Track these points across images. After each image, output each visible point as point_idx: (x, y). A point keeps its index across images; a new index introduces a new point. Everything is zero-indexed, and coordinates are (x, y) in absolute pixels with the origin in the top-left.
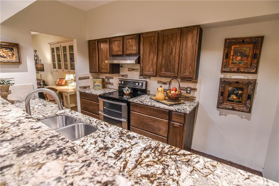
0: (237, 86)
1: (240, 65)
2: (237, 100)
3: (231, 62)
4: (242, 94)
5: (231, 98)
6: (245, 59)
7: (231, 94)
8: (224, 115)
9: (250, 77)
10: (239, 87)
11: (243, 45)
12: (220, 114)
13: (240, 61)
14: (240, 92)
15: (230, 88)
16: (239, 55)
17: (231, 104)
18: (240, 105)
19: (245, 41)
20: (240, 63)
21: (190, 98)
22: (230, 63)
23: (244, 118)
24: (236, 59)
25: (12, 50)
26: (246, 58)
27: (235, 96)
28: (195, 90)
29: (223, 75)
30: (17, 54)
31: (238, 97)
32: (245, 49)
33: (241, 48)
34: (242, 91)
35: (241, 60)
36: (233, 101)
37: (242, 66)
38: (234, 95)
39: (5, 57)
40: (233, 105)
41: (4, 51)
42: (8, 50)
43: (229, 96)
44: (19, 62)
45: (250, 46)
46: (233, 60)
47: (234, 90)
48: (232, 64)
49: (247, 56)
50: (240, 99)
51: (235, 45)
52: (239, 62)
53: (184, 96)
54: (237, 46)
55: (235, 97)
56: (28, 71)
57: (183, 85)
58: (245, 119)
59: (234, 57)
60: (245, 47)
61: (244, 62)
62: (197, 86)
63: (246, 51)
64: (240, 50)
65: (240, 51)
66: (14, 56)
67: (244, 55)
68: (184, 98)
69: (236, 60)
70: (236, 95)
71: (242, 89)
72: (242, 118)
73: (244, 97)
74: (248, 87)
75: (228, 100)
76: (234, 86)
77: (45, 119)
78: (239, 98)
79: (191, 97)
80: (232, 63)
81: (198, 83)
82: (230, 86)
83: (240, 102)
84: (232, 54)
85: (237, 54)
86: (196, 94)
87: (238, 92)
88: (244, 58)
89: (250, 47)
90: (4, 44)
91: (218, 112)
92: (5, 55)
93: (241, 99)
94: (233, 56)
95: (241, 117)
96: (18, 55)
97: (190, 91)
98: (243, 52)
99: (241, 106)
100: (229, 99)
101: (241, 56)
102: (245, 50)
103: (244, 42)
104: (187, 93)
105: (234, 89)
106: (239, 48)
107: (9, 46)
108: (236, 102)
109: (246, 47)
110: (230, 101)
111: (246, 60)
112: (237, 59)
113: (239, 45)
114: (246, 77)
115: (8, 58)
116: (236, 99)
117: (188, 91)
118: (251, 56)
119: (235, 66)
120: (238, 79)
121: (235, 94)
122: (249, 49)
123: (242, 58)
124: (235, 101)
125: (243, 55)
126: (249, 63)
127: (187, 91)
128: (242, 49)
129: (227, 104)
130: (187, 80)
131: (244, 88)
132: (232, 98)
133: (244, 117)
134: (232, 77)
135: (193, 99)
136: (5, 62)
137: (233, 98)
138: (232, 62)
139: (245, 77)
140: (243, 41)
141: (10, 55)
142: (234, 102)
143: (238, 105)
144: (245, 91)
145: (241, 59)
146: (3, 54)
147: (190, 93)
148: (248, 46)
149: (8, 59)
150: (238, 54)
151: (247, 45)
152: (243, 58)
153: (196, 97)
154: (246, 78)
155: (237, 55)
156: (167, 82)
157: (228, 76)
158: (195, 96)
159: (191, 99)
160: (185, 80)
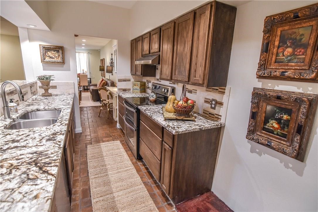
0: (279, 104)
1: (289, 64)
2: (279, 131)
3: (274, 59)
4: (288, 121)
5: (269, 126)
6: (300, 52)
7: (269, 119)
8: (258, 153)
9: (310, 89)
10: (283, 106)
11: (297, 24)
12: (252, 151)
13: (290, 56)
14: (285, 117)
15: (269, 108)
16: (289, 45)
17: (268, 137)
18: (284, 141)
19: (300, 15)
20: (289, 61)
21: (214, 115)
22: (272, 61)
23: (291, 168)
24: (283, 54)
25: (58, 52)
26: (302, 51)
27: (277, 124)
28: (221, 104)
29: (261, 83)
30: (61, 55)
31: (282, 126)
32: (301, 31)
33: (294, 30)
34: (290, 115)
35: (293, 54)
36: (272, 132)
37: (292, 66)
38: (274, 121)
39: (53, 58)
40: (272, 138)
41: (53, 53)
42: (56, 52)
43: (266, 121)
44: (63, 62)
45: (312, 24)
46: (277, 54)
47: (275, 113)
48: (275, 62)
49: (305, 46)
50: (284, 130)
51: (282, 27)
52: (289, 58)
53: (208, 112)
54: (286, 28)
55: (276, 126)
56: (71, 70)
57: (208, 95)
58: (292, 170)
59: (280, 50)
60: (301, 27)
61: (298, 58)
62: (224, 99)
63: (303, 35)
64: (291, 35)
65: (292, 37)
66: (60, 57)
67: (299, 43)
68: (208, 114)
69: (284, 56)
70: (279, 121)
71: (289, 112)
72: (287, 166)
73: (291, 127)
74: (299, 109)
75: (264, 129)
76: (275, 104)
77: (44, 110)
78: (283, 128)
79: (216, 114)
80: (277, 61)
81: (225, 93)
82: (268, 104)
83: (284, 136)
84: (277, 43)
85: (286, 43)
86: (221, 111)
87: (282, 117)
88: (298, 51)
89: (312, 26)
90: (52, 47)
91: (249, 146)
92: (53, 57)
93: (286, 130)
94: (279, 47)
95: (284, 165)
96: (62, 57)
97: (215, 105)
98: (298, 38)
99: (284, 143)
100: (266, 127)
101: (293, 46)
102: (301, 33)
103: (299, 17)
104: (212, 108)
105: (275, 109)
106: (290, 32)
107: (56, 49)
108: (278, 135)
109: (303, 27)
110: (267, 130)
111: (303, 54)
112: (285, 53)
113: (290, 25)
114: (301, 88)
115: (55, 58)
116: (277, 128)
117: (213, 106)
118: (312, 45)
119: (281, 66)
120: (282, 91)
121: (276, 119)
122: (310, 32)
123: (294, 49)
124: (275, 132)
125: (297, 44)
126: (307, 60)
127: (211, 104)
128: (295, 33)
129: (263, 135)
130: (213, 89)
131: (293, 110)
132: (271, 125)
133: (291, 166)
134: (276, 88)
135: (219, 118)
136: (52, 62)
137: (273, 127)
138: (276, 59)
139: (299, 88)
140: (296, 17)
141: (57, 56)
142: (274, 134)
143: (280, 141)
144: (294, 115)
145: (293, 52)
146: (52, 55)
147: (214, 108)
148: (308, 24)
149: (55, 60)
150: (288, 43)
151: (305, 23)
152: (296, 50)
153: (221, 116)
154: (301, 91)
155: (285, 45)
156: (193, 90)
157: (270, 85)
158: (220, 114)
159: (215, 117)
160: (211, 89)
